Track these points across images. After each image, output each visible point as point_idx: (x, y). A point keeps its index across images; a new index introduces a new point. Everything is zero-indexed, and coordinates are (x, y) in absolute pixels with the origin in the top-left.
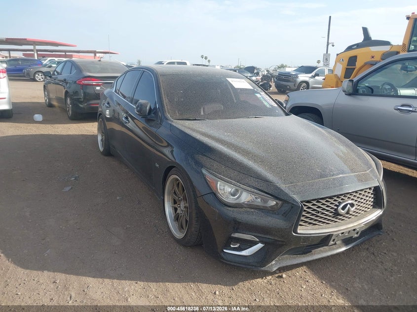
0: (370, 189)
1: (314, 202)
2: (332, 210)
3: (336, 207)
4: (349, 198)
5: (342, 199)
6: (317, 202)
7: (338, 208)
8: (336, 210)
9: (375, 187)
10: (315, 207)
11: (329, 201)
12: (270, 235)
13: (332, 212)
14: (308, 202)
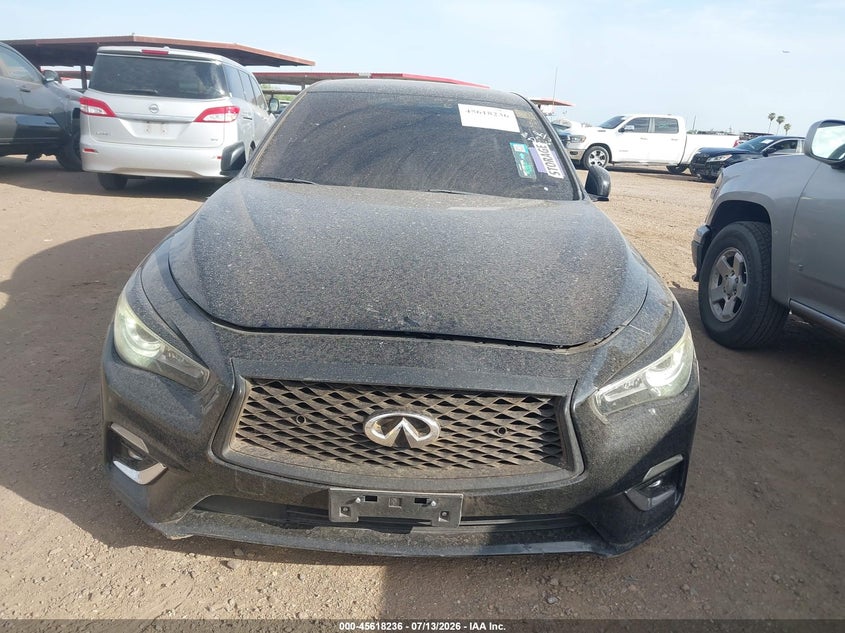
0: (531, 399)
1: (296, 391)
2: (349, 425)
3: (360, 418)
4: (418, 403)
5: (390, 402)
6: (306, 391)
7: (365, 422)
8: (360, 426)
9: (554, 398)
10: (293, 405)
11: (341, 398)
12: (165, 444)
13: (349, 431)
14: (276, 384)
